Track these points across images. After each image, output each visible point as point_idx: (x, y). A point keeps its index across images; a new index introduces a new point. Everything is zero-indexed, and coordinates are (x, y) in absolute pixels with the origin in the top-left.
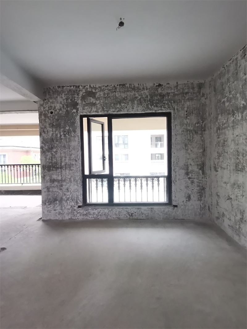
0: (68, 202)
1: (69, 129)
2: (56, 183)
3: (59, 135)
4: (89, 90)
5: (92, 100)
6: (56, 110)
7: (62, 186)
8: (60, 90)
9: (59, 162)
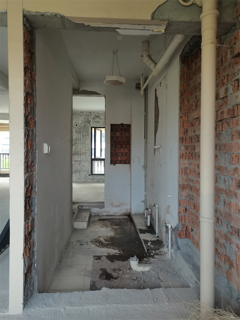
0: (83, 172)
1: (85, 134)
2: (77, 162)
3: (80, 137)
4: (97, 114)
5: (98, 120)
6: (79, 124)
7: (80, 164)
8: (81, 114)
9: (79, 151)
